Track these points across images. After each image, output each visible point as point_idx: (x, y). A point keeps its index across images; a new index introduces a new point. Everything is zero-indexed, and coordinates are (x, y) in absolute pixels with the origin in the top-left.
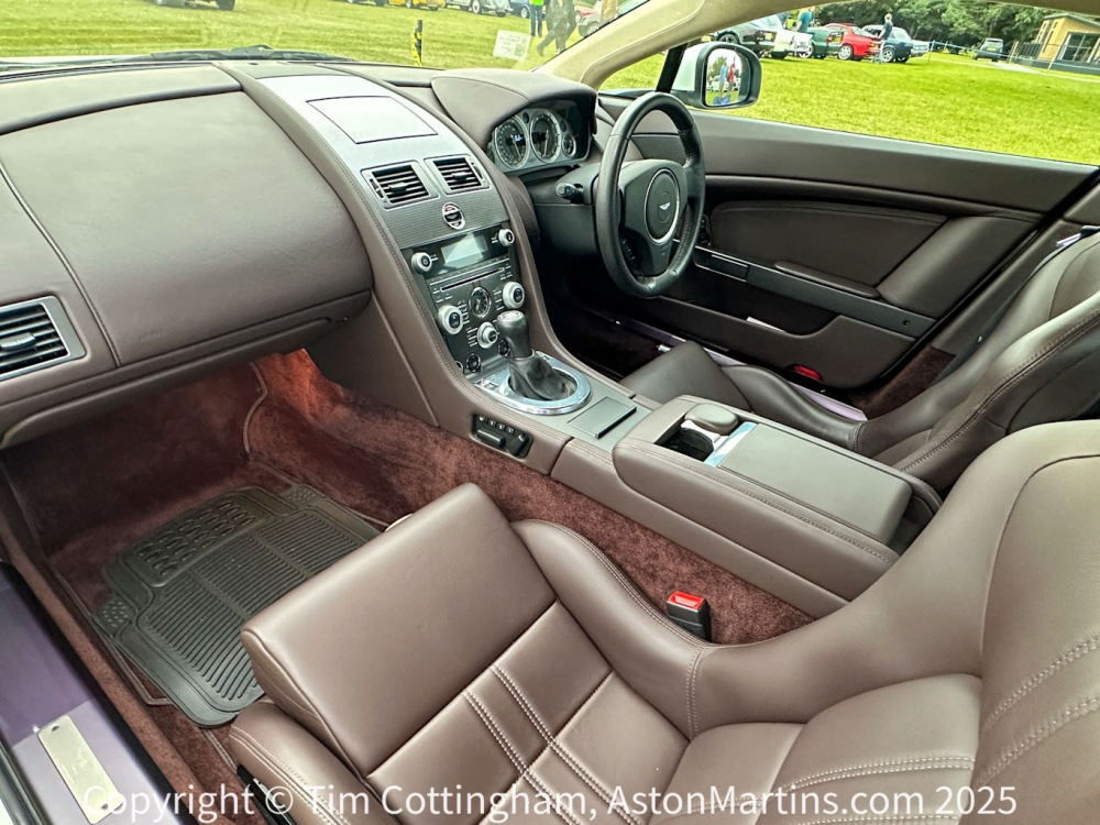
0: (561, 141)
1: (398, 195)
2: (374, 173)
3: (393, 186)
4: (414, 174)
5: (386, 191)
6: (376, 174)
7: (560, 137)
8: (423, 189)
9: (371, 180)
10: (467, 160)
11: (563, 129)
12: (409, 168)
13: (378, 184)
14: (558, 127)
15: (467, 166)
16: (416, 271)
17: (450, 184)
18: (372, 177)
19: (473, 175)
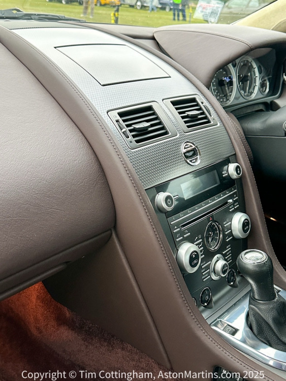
0: (258, 82)
1: (141, 135)
2: (119, 113)
3: (137, 126)
4: (154, 114)
5: (131, 131)
6: (121, 115)
7: (258, 79)
8: (163, 128)
9: (117, 121)
10: (197, 100)
11: (260, 72)
12: (150, 108)
13: (124, 124)
14: (256, 70)
15: (198, 105)
16: (160, 210)
17: (186, 122)
18: (118, 118)
19: (203, 113)
